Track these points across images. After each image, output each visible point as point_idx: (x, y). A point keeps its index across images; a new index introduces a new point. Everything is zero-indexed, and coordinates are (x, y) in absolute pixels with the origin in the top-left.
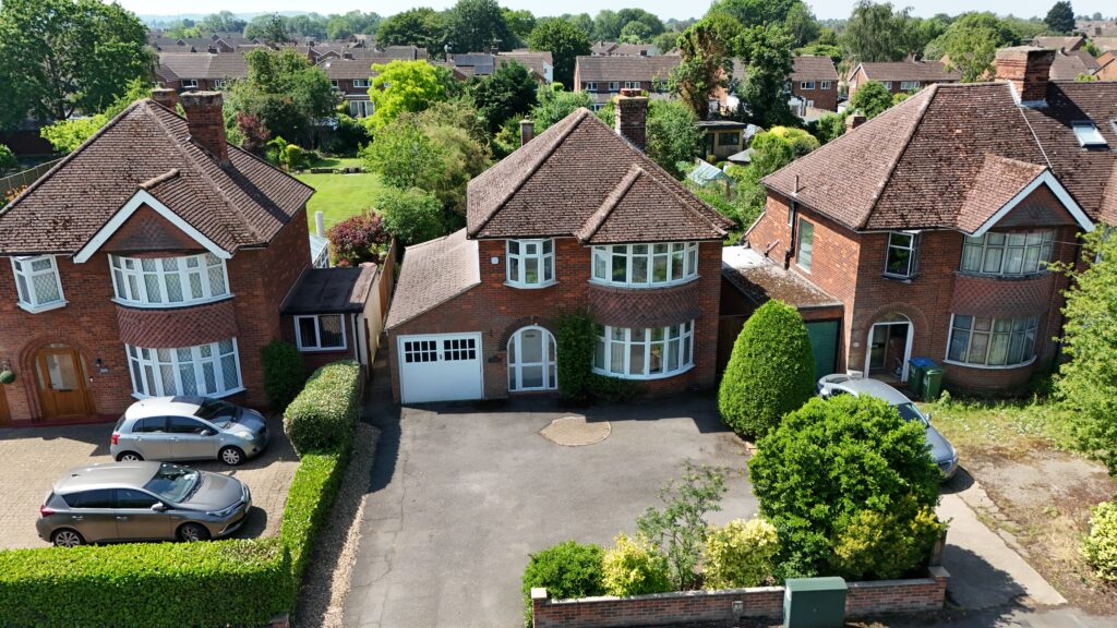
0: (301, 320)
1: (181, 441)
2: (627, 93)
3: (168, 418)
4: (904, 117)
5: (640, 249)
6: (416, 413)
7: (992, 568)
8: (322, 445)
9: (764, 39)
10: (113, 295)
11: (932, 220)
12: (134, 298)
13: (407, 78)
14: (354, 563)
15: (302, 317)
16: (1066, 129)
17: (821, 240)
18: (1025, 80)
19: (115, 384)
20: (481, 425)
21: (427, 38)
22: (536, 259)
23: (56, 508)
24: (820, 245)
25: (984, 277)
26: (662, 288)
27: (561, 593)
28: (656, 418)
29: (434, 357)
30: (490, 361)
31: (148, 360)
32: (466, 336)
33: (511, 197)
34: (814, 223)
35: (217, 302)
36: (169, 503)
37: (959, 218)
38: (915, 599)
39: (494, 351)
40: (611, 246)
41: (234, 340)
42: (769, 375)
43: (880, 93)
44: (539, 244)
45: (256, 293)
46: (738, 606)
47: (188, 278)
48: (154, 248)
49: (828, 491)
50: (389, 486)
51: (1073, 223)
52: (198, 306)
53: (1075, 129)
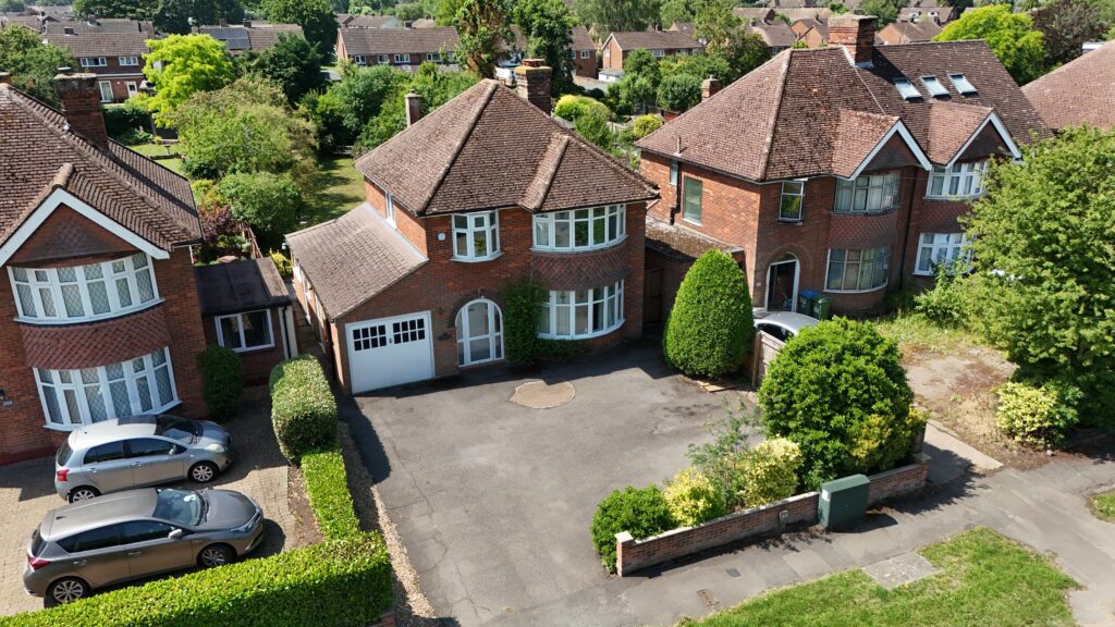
0: (222, 320)
1: (146, 465)
2: (532, 64)
3: (126, 443)
4: (767, 79)
5: (582, 214)
6: (373, 401)
7: (938, 450)
8: (318, 444)
9: (542, 11)
10: (16, 313)
11: (813, 169)
12: (47, 315)
13: (189, 55)
14: (405, 551)
15: (223, 317)
16: (890, 85)
17: (711, 194)
18: (858, 44)
19: (22, 417)
20: (447, 403)
21: (138, 10)
22: (484, 232)
23: (50, 556)
24: (711, 199)
25: (855, 214)
26: (602, 250)
27: (643, 533)
28: (609, 372)
29: (383, 342)
30: (441, 339)
31: (65, 384)
32: (415, 317)
33: (448, 172)
34: (703, 180)
35: (147, 309)
36: (188, 527)
37: (833, 165)
38: (907, 482)
39: (444, 328)
40: (553, 213)
41: (167, 350)
42: (720, 317)
43: (649, 61)
44: (486, 215)
45: (189, 295)
46: (784, 515)
47: (115, 284)
48: (75, 254)
49: (840, 404)
50: (391, 474)
51: (913, 163)
52: (129, 315)
53: (897, 85)
